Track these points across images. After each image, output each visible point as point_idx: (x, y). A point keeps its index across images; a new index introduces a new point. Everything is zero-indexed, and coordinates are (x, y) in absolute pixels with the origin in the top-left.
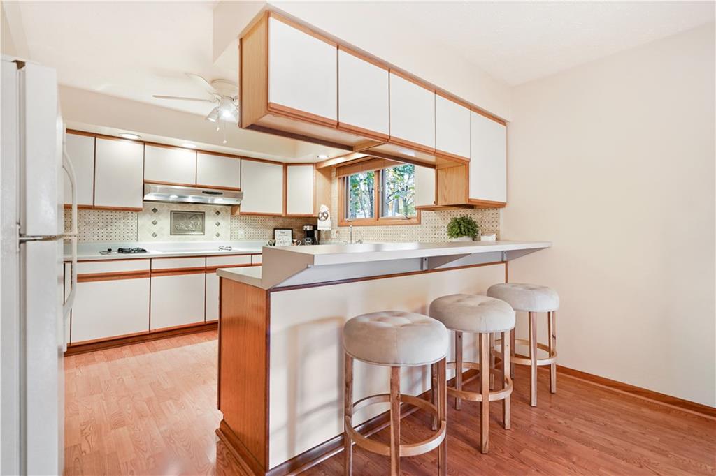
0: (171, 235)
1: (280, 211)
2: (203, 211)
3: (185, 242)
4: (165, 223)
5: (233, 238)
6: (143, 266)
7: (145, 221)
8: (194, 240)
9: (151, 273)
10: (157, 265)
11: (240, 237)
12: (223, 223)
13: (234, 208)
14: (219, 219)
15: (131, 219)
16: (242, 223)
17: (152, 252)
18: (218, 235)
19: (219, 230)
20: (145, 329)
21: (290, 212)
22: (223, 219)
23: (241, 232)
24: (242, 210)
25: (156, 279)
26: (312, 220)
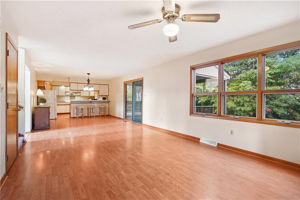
1: (88, 96)
2: (75, 96)
4: (69, 98)
6: (65, 104)
7: (66, 97)
9: (66, 105)
10: (67, 104)
13: (80, 95)
15: (64, 97)
16: (81, 97)
17: (66, 102)
20: (65, 112)
21: (90, 96)
24: (81, 95)
25: (67, 106)
26: (94, 97)
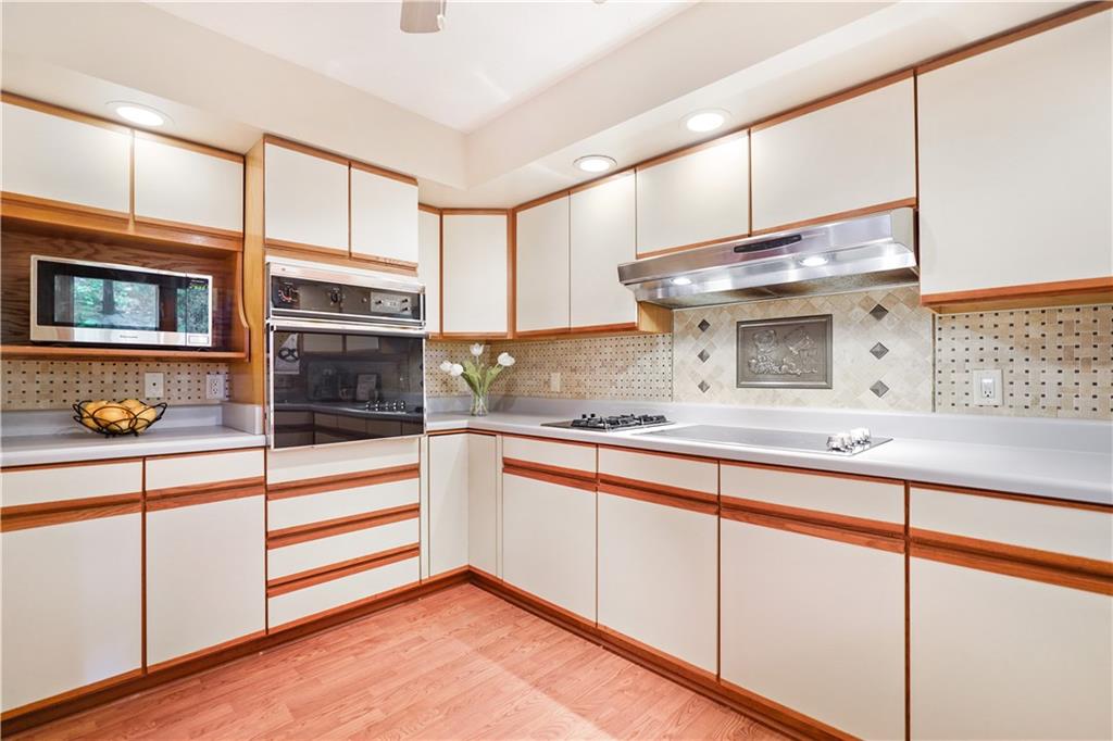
0: (738, 386)
2: (828, 312)
3: (778, 408)
4: (725, 354)
5: (943, 399)
7: (686, 352)
8: (797, 402)
11: (976, 400)
12: (898, 347)
14: (882, 332)
15: (661, 349)
16: (989, 344)
18: (879, 389)
19: (882, 370)
22: (902, 330)
23: (989, 378)
